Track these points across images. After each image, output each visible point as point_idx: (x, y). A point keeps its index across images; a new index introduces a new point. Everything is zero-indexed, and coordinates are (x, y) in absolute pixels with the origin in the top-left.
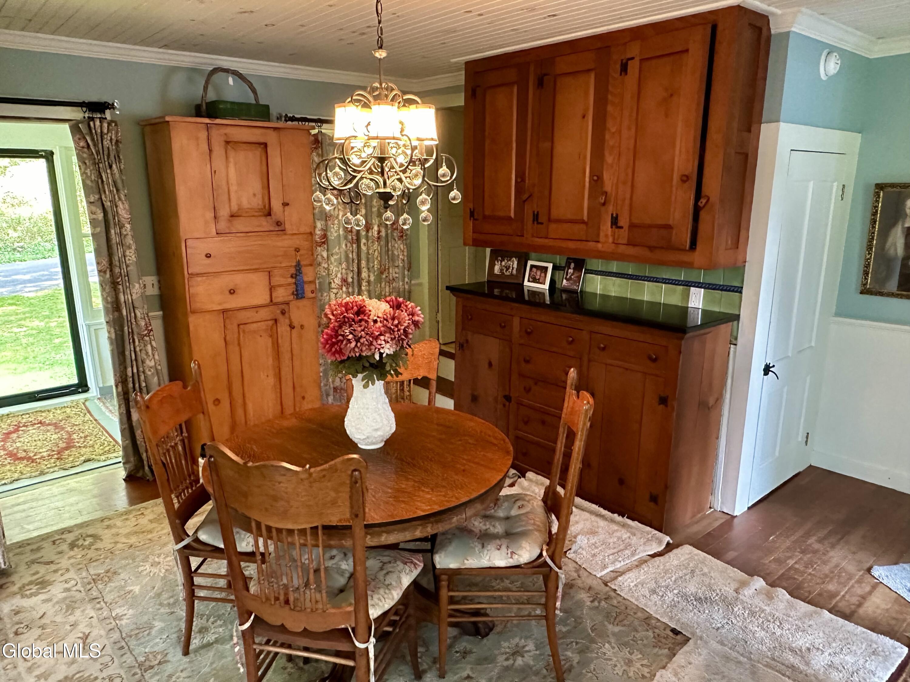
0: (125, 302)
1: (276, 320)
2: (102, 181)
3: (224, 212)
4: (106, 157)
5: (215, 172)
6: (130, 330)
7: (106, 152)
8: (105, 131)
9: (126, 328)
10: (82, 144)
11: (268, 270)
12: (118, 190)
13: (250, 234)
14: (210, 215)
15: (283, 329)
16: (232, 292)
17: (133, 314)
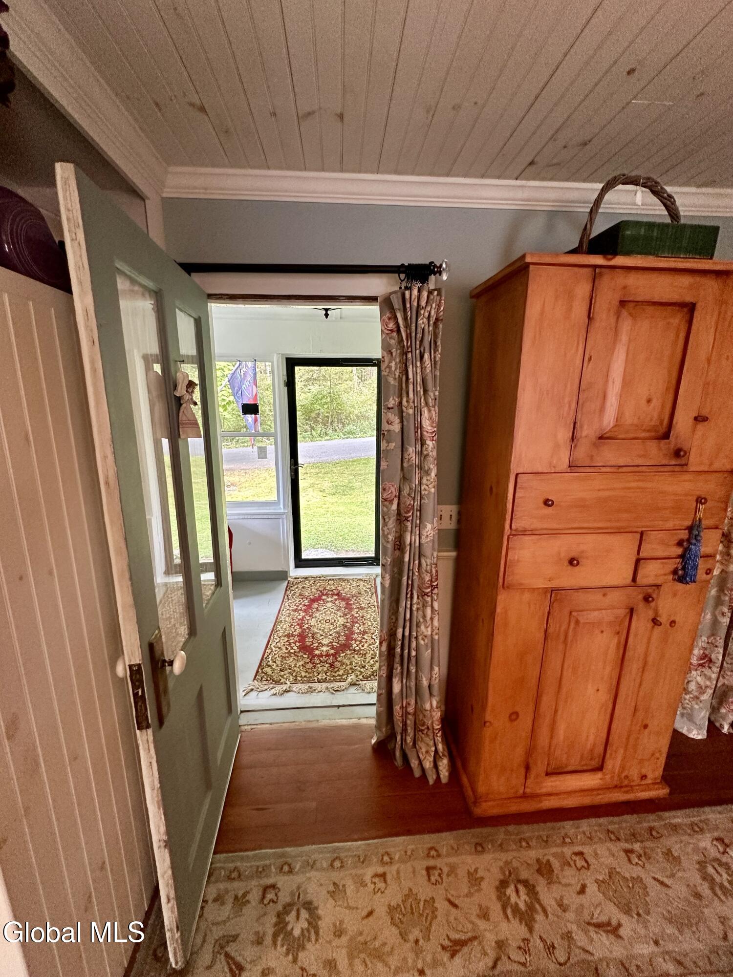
0: (410, 544)
1: (632, 611)
2: (407, 379)
3: (588, 431)
4: (418, 343)
5: (590, 359)
6: (410, 582)
7: (419, 336)
8: (423, 304)
9: (405, 578)
10: (391, 325)
11: (640, 530)
12: (425, 391)
13: (624, 469)
14: (564, 435)
15: (640, 624)
16: (573, 562)
17: (417, 562)
